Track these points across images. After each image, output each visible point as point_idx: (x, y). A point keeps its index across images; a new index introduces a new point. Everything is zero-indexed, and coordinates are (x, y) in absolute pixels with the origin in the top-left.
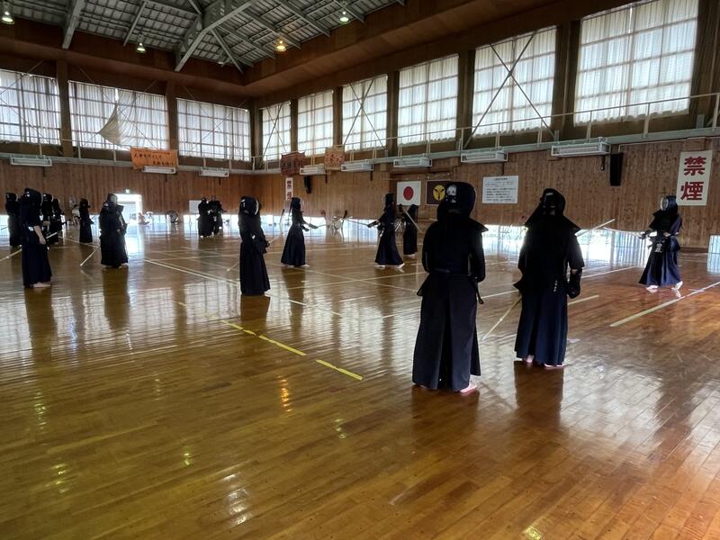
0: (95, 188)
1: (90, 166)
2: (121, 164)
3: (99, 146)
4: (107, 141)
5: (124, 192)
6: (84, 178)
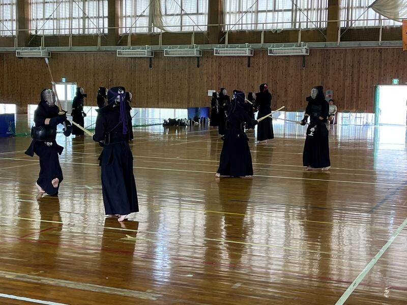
0: (355, 79)
1: (353, 50)
2: (388, 44)
3: (371, 24)
4: (382, 17)
5: (391, 83)
6: (345, 66)
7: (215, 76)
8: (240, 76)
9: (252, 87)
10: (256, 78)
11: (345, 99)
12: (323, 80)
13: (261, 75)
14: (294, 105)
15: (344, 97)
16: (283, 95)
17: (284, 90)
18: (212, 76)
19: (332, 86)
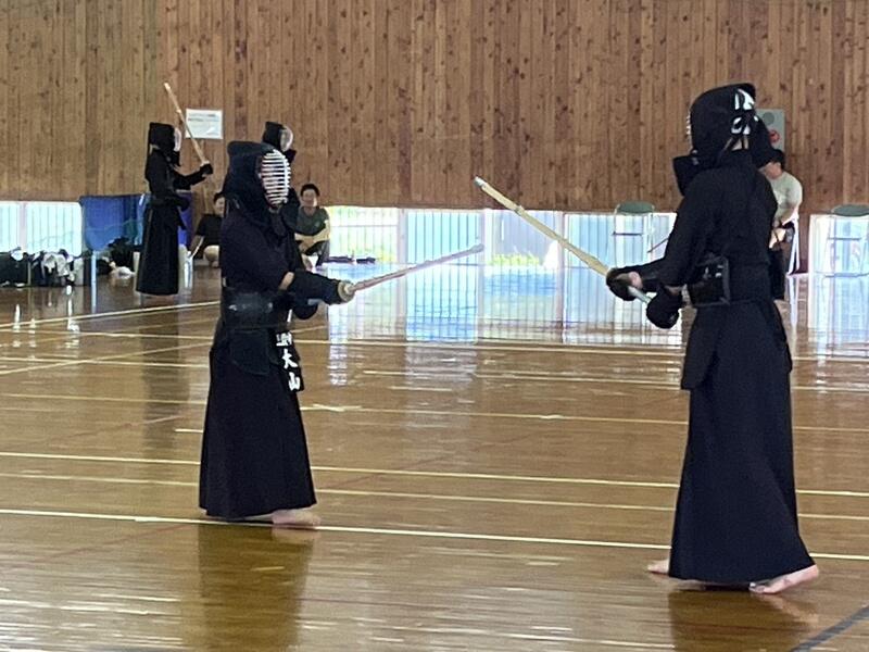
7: (217, 39)
8: (344, 39)
9: (402, 93)
10: (416, 50)
11: (846, 153)
12: (739, 59)
13: (442, 34)
14: (603, 182)
15: (838, 142)
16: (549, 130)
17: (553, 110)
18: (204, 40)
19: (783, 87)
